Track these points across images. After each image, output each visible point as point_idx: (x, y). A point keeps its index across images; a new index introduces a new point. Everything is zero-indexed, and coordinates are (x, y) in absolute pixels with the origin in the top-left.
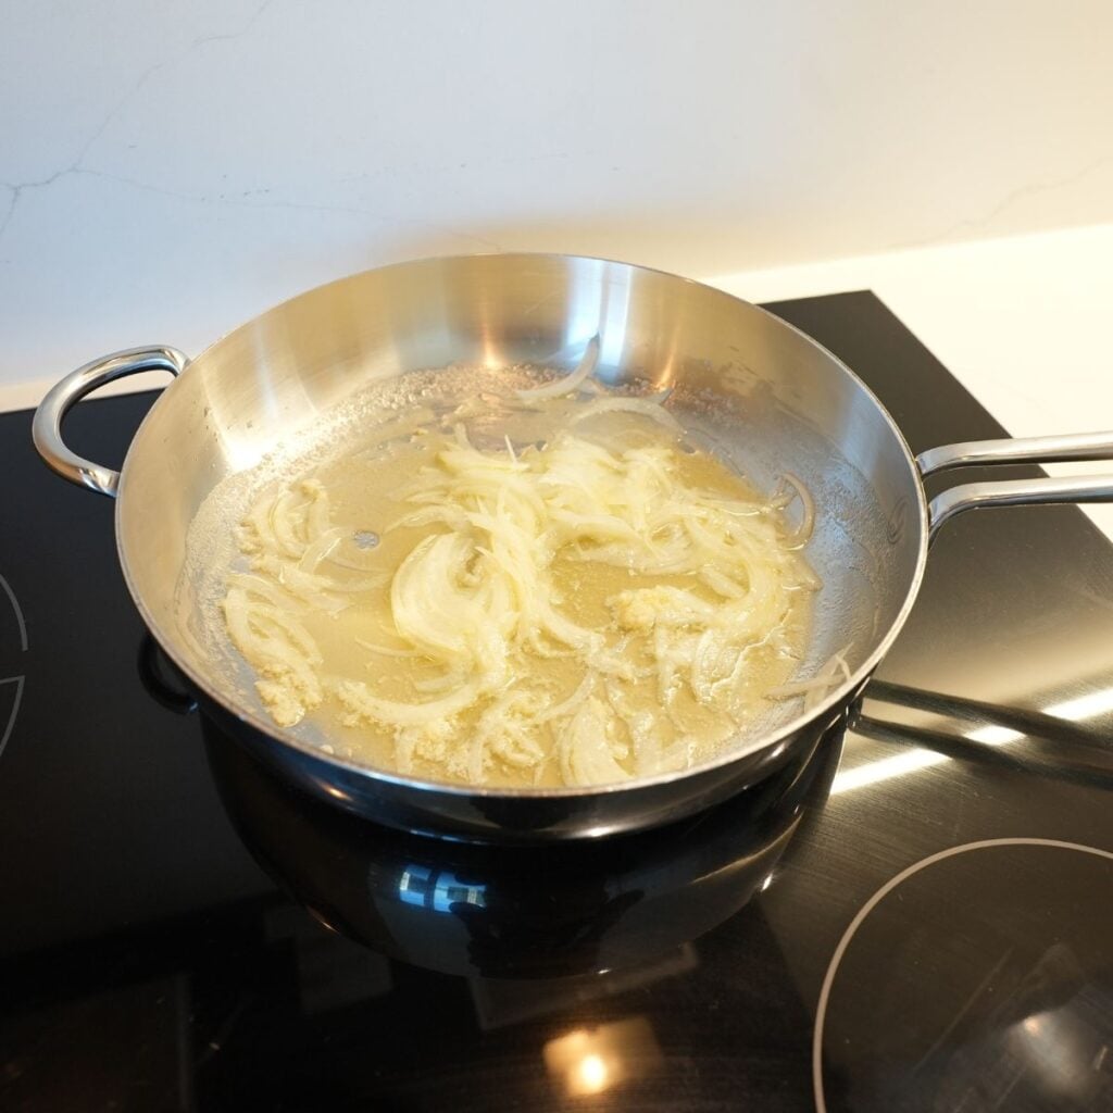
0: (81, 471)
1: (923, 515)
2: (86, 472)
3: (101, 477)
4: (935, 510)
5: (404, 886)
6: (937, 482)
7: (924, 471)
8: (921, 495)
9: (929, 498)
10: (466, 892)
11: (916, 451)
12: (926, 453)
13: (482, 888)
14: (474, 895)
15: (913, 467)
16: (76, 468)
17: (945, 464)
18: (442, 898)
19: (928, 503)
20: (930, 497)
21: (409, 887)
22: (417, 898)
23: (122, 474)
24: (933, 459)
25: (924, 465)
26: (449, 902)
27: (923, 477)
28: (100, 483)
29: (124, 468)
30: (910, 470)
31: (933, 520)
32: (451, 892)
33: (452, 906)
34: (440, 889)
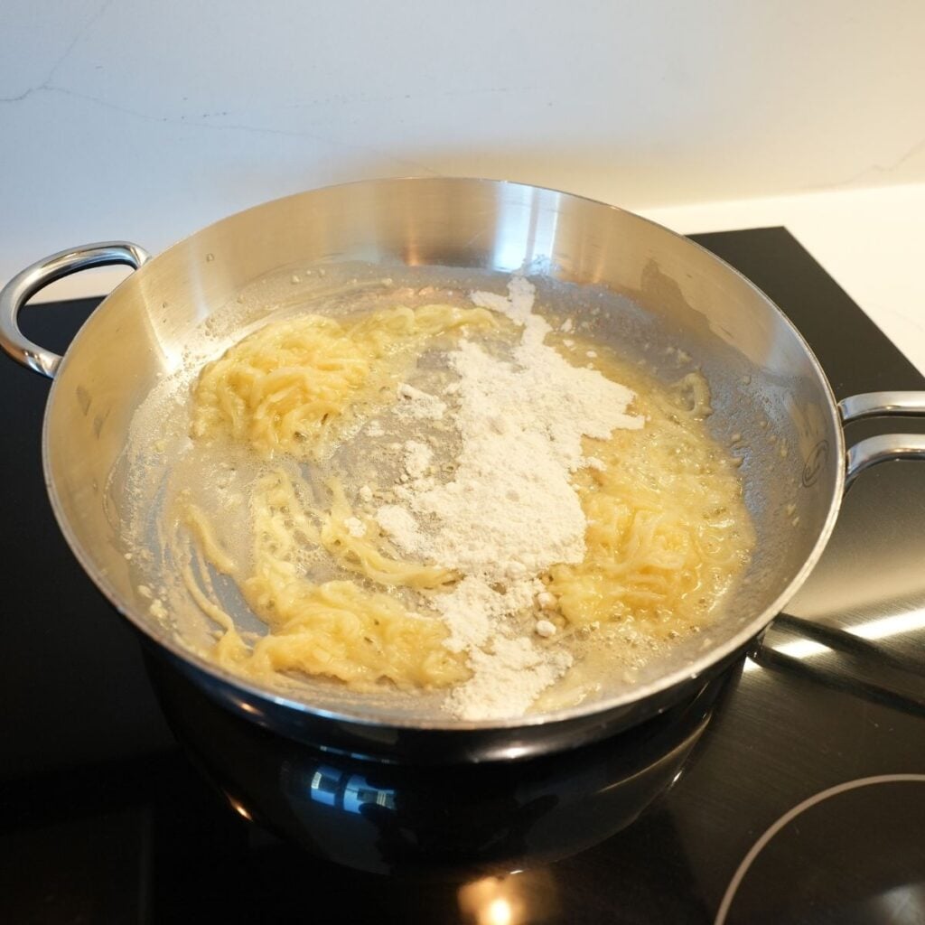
0: (27, 354)
1: (841, 462)
2: (31, 355)
3: (45, 360)
4: (854, 457)
5: (315, 785)
6: (858, 429)
7: (845, 417)
8: (840, 441)
9: (848, 446)
10: (376, 794)
11: (839, 396)
12: (848, 399)
13: (391, 792)
14: (382, 798)
15: (835, 412)
16: (23, 351)
17: (868, 412)
18: (352, 799)
19: (847, 450)
20: (850, 443)
21: (319, 786)
22: (328, 797)
23: (64, 359)
24: (856, 405)
25: (846, 411)
26: (360, 803)
27: (844, 423)
28: (43, 366)
29: (67, 353)
30: (831, 416)
31: (851, 468)
32: (361, 794)
33: (361, 808)
34: (350, 790)
